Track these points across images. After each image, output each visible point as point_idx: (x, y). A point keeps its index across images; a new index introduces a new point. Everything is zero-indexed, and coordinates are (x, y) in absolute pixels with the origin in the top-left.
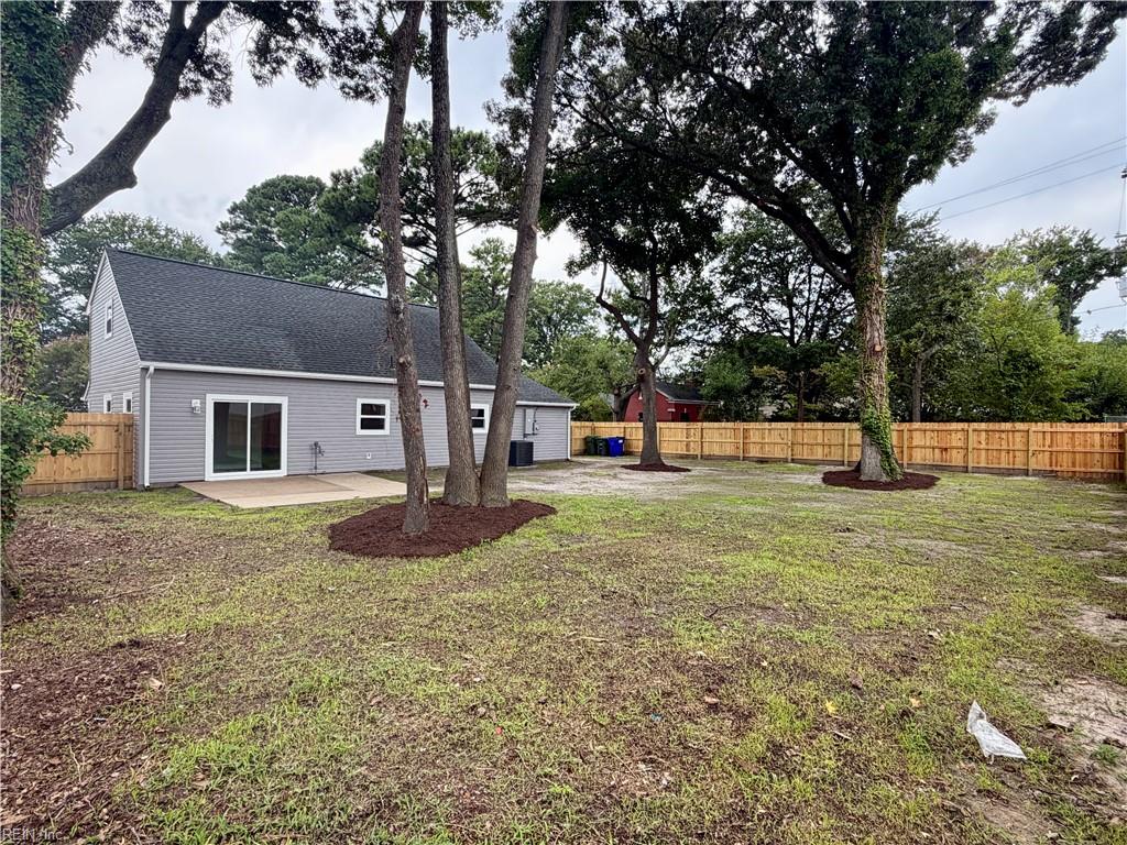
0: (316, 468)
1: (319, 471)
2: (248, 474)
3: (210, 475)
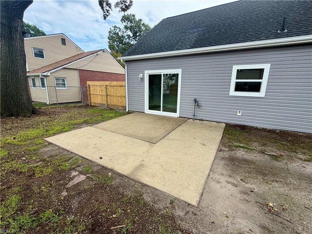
0: (194, 115)
1: (197, 118)
2: (161, 113)
3: (147, 111)
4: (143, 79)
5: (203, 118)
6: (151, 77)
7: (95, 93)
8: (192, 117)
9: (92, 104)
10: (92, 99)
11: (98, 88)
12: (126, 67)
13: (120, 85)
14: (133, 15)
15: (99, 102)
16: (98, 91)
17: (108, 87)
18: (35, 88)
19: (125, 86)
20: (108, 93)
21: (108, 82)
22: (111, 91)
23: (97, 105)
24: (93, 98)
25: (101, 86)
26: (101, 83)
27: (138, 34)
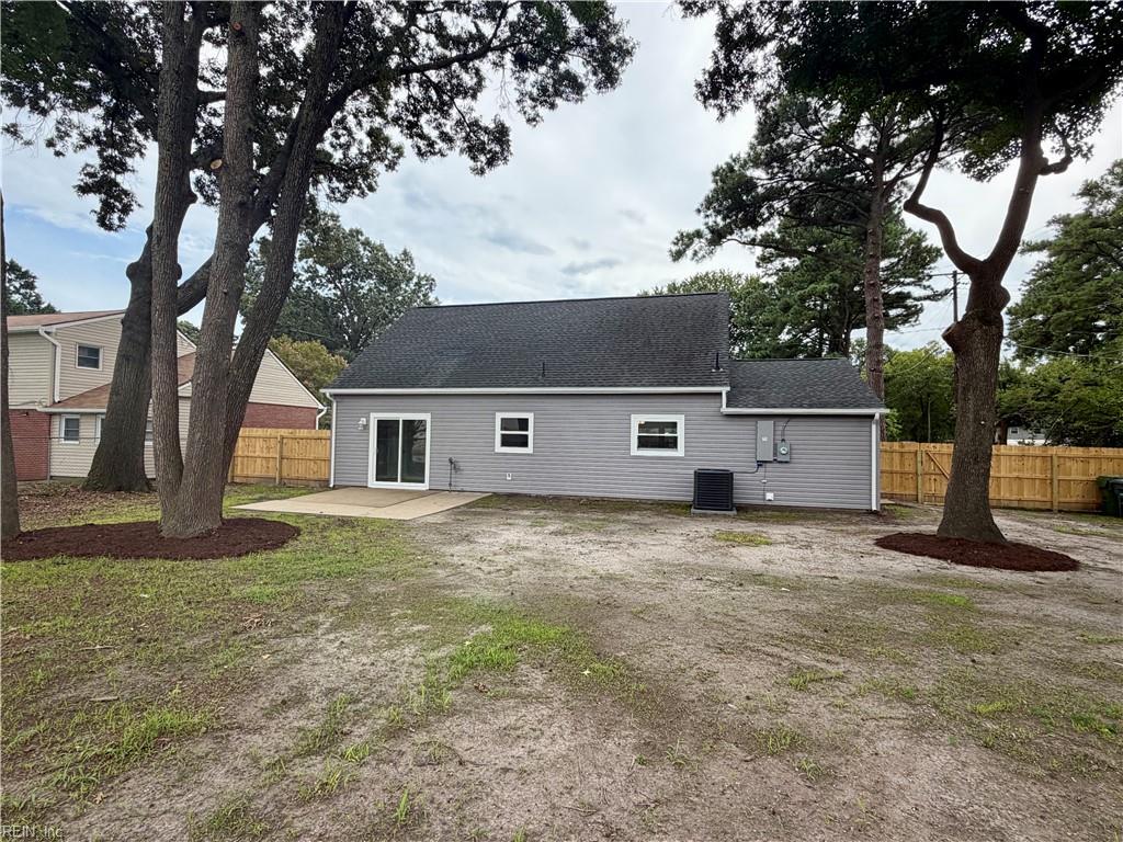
0: (450, 485)
1: (453, 488)
2: (398, 485)
3: (373, 483)
4: (366, 427)
5: (465, 489)
6: (382, 424)
7: (250, 454)
8: (448, 488)
9: (237, 480)
10: (239, 467)
11: (259, 444)
12: (335, 405)
13: (316, 436)
14: (332, 216)
15: (257, 474)
16: (258, 448)
17: (285, 441)
18: (77, 442)
19: (330, 439)
20: (285, 454)
21: (286, 430)
22: (293, 449)
23: (252, 481)
24: (242, 464)
25: (265, 439)
26: (270, 432)
27: (344, 272)
